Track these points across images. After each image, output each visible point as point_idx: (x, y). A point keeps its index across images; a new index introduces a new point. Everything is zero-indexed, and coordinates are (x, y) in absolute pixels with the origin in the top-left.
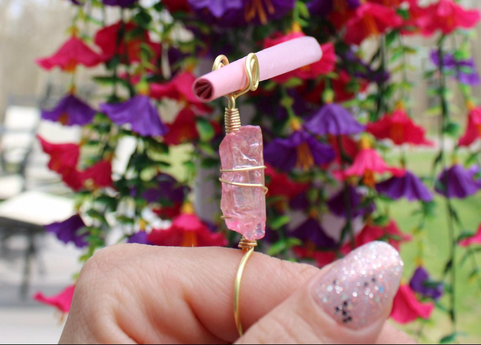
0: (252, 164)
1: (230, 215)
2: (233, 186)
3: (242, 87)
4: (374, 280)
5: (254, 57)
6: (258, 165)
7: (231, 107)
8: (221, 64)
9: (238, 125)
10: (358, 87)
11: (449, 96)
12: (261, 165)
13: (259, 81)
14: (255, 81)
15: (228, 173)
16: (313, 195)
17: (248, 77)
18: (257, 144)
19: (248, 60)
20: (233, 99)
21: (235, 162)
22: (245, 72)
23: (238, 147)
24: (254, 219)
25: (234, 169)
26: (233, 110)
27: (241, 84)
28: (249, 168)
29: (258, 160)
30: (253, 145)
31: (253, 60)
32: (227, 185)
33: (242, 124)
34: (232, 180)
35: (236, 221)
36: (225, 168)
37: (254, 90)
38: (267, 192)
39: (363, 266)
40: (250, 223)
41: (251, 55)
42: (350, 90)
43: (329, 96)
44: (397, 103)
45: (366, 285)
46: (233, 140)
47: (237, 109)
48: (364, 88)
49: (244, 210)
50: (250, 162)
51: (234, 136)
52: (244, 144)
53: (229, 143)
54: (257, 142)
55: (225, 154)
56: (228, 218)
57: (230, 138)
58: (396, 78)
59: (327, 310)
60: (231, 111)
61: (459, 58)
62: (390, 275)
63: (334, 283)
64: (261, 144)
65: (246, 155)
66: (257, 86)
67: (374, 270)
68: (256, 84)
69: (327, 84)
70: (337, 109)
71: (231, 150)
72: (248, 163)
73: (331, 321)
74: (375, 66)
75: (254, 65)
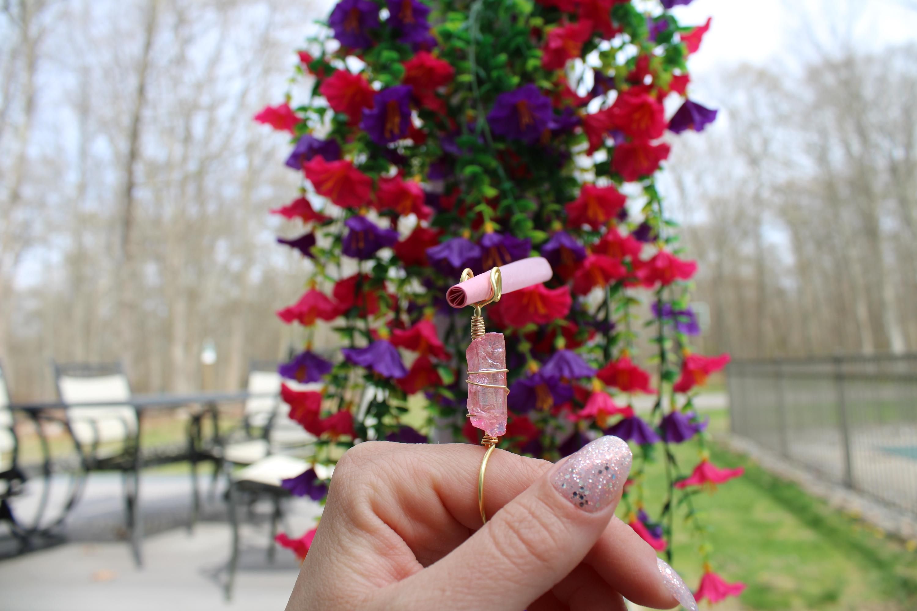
0: (496, 367)
1: (476, 414)
2: (479, 387)
3: (487, 298)
4: (607, 468)
5: (498, 271)
6: (501, 369)
7: (477, 316)
8: (467, 276)
9: (483, 332)
10: (586, 335)
11: (668, 345)
12: (504, 369)
13: (501, 293)
14: (498, 292)
15: (475, 375)
16: (546, 441)
17: (493, 288)
18: (501, 350)
19: (493, 273)
20: (479, 308)
21: (481, 365)
22: (490, 283)
23: (484, 352)
24: (497, 417)
25: (480, 372)
26: (479, 318)
27: (487, 295)
28: (494, 370)
29: (501, 363)
30: (497, 350)
31: (497, 274)
32: (473, 386)
33: (486, 332)
34: (478, 381)
35: (481, 419)
36: (471, 371)
37: (497, 301)
38: (508, 393)
39: (597, 456)
40: (494, 421)
41: (495, 269)
42: (579, 338)
43: (561, 343)
44: (622, 351)
45: (600, 472)
46: (479, 345)
47: (482, 318)
48: (592, 336)
49: (488, 409)
50: (495, 365)
51: (480, 342)
52: (490, 349)
53: (476, 348)
54: (500, 348)
55: (472, 358)
56: (474, 416)
57: (476, 343)
58: (620, 328)
59: (565, 496)
60: (477, 319)
61: (677, 308)
62: (620, 463)
63: (572, 472)
64: (504, 349)
65: (491, 358)
66: (499, 297)
67: (607, 460)
68: (498, 296)
69: (559, 331)
70: (570, 355)
71: (477, 354)
72: (492, 366)
73: (570, 505)
74: (601, 316)
75: (498, 278)
